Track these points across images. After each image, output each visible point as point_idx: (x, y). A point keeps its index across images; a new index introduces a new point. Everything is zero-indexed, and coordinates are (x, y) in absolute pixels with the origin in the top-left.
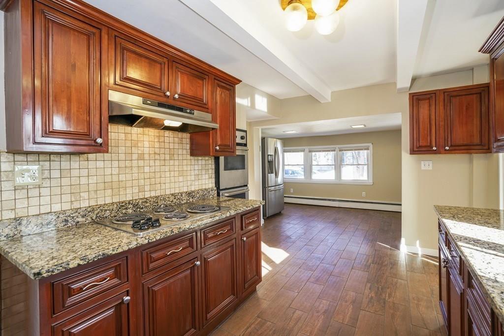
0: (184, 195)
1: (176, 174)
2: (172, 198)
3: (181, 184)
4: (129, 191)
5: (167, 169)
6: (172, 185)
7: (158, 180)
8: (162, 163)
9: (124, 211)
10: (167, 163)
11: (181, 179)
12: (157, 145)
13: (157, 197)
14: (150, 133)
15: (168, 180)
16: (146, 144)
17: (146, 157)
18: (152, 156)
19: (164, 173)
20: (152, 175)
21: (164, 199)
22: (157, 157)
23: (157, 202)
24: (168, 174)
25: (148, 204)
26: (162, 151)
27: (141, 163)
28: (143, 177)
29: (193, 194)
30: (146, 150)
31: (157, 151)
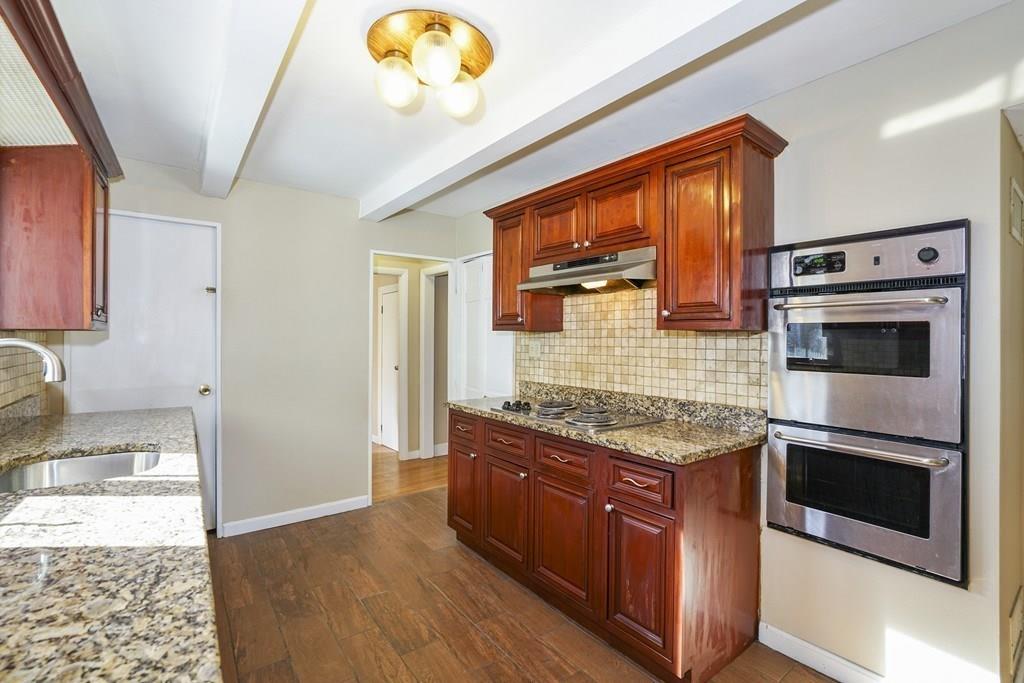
0: (669, 403)
1: (664, 364)
2: (647, 403)
3: (674, 384)
4: (597, 378)
5: (647, 352)
6: (656, 381)
7: (632, 370)
8: (640, 341)
9: (587, 401)
10: (647, 343)
11: (673, 373)
12: (632, 315)
13: (625, 395)
14: (624, 298)
15: (648, 372)
16: (618, 315)
17: (618, 333)
18: (625, 331)
19: (642, 359)
20: (624, 360)
21: (635, 401)
22: (632, 333)
23: (625, 403)
24: (648, 362)
25: (612, 401)
26: (640, 323)
27: (611, 342)
28: (612, 362)
29: (692, 408)
30: (618, 324)
31: (632, 323)
